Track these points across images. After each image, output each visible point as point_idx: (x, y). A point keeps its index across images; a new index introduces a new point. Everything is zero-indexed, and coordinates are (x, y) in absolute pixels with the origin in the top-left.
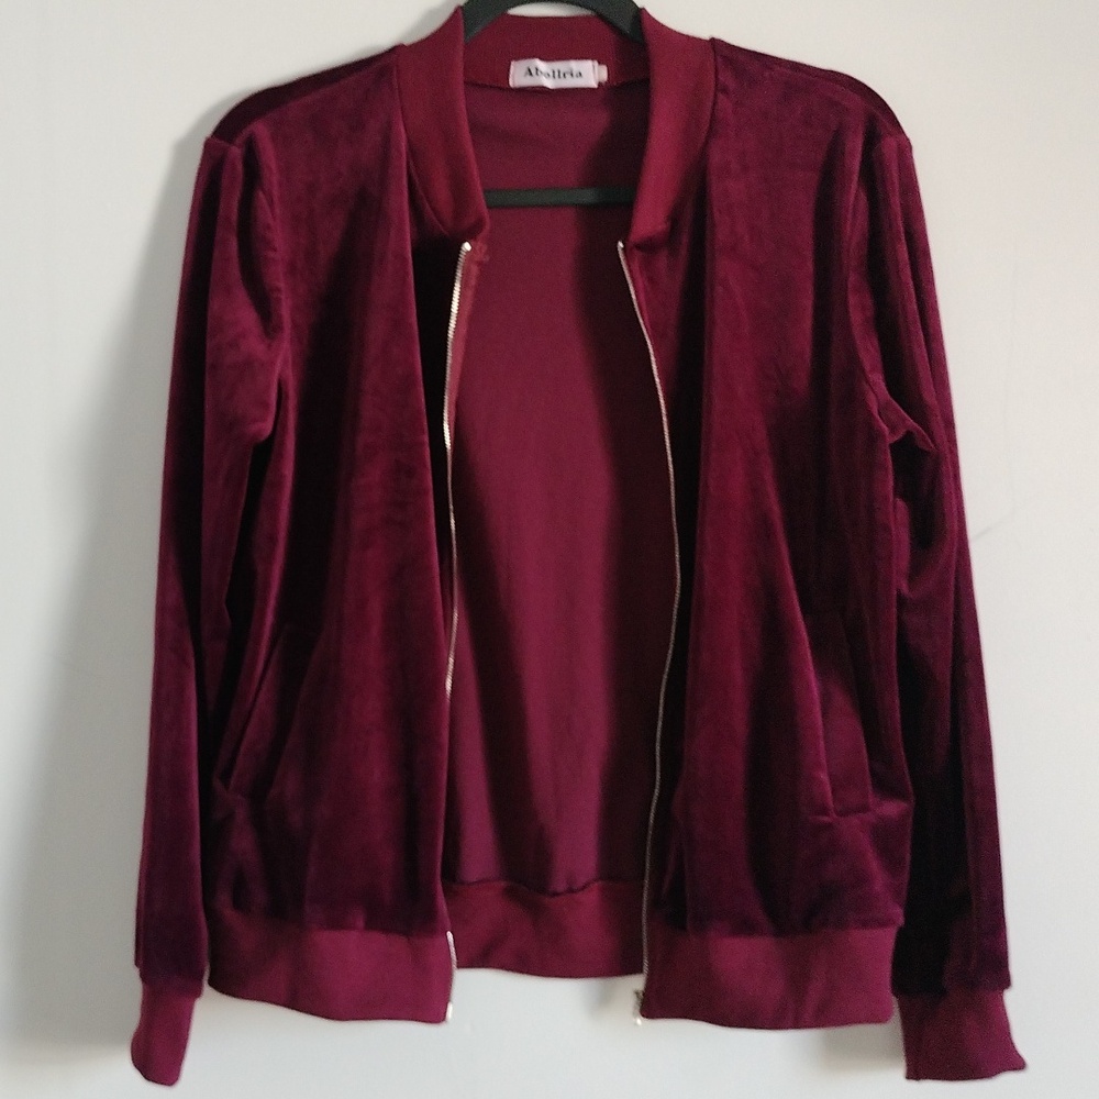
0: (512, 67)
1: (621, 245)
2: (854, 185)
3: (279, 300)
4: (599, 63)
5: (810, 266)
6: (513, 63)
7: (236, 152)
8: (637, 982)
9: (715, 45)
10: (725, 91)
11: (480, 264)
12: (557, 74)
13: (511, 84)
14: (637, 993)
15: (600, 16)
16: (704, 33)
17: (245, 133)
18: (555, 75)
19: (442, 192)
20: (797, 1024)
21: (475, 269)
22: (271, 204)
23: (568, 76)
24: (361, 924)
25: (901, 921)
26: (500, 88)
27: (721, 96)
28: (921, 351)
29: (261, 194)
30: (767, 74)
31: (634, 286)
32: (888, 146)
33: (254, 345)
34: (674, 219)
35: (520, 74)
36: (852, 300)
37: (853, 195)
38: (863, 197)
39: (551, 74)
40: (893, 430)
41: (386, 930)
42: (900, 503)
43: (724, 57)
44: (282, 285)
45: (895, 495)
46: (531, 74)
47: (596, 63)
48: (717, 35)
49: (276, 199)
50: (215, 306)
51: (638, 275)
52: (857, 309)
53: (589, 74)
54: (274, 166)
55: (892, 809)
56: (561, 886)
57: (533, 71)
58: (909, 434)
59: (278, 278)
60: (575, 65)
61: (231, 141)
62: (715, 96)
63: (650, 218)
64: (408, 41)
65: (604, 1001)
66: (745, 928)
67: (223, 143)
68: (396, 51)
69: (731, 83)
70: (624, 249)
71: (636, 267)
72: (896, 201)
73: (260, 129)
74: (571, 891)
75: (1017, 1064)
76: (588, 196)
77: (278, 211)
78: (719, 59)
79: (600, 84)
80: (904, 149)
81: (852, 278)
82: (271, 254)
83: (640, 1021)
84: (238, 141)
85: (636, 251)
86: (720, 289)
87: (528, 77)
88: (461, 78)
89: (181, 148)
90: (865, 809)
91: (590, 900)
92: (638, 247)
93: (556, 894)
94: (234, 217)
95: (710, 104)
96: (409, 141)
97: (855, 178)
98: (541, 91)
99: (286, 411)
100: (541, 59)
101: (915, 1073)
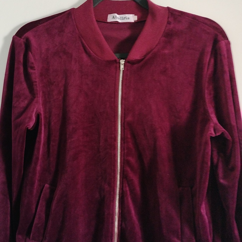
4: (135, 15)
6: (109, 15)
7: (22, 41)
13: (108, 21)
17: (25, 35)
18: (121, 18)
23: (125, 19)
26: (104, 22)
32: (223, 43)
35: (111, 18)
44: (37, 80)
53: (132, 18)
57: (115, 17)
60: (127, 16)
61: (21, 37)
64: (76, 7)
79: (135, 21)
80: (228, 44)
82: (33, 71)
94: (22, 61)
98: (117, 23)
100: (118, 14)
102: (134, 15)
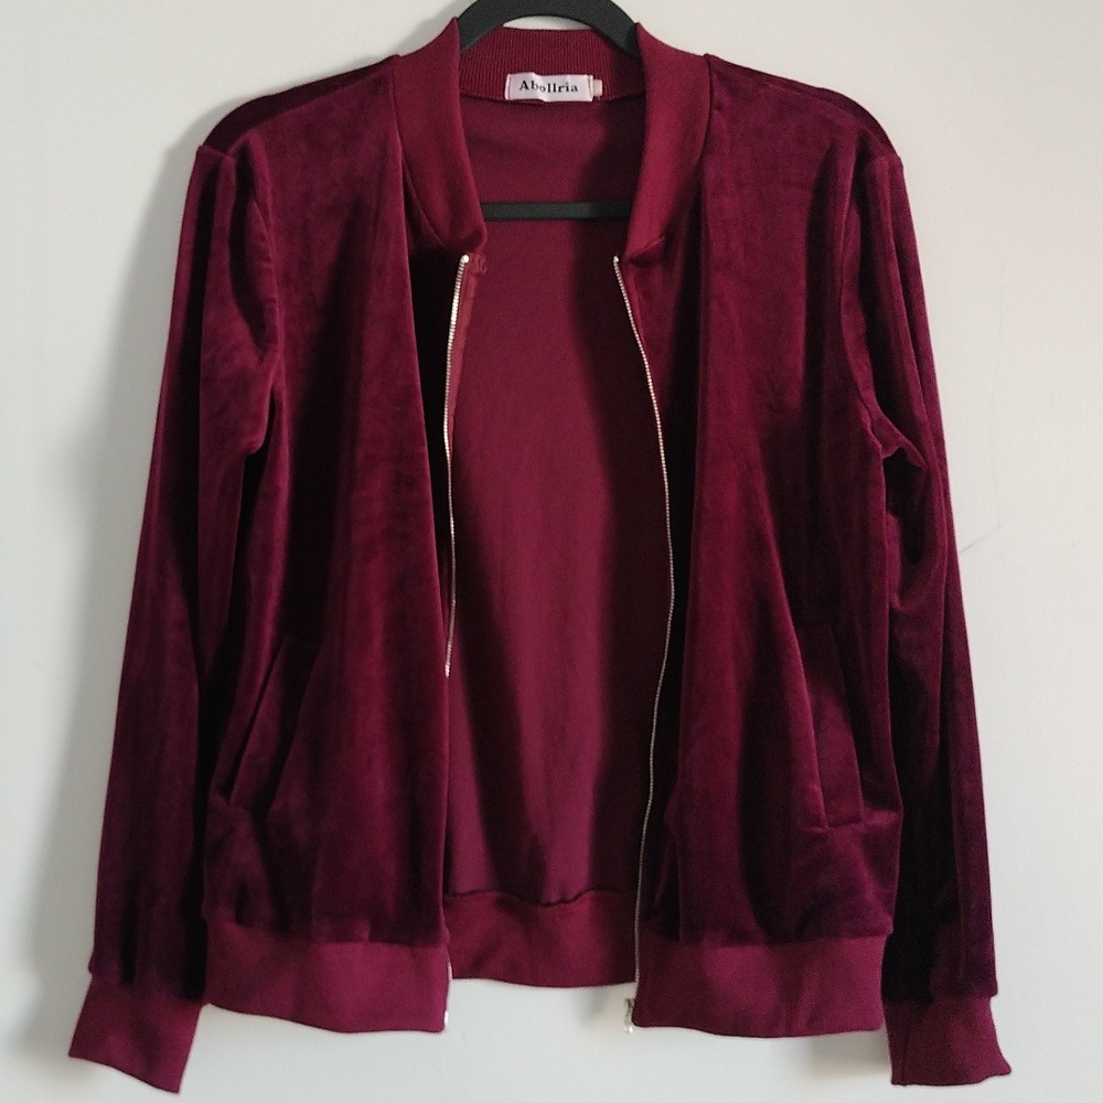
0: (508, 80)
1: (616, 259)
2: (847, 204)
3: (272, 311)
4: (594, 78)
5: (803, 283)
6: (509, 76)
7: (230, 161)
8: (629, 991)
9: (710, 62)
10: (719, 108)
11: (478, 275)
12: (552, 87)
13: (507, 97)
14: (629, 1001)
15: (595, 31)
16: (699, 49)
17: (239, 142)
18: (550, 88)
19: (439, 204)
20: (790, 1032)
21: (473, 281)
22: (265, 214)
23: (564, 90)
24: (366, 935)
25: (891, 930)
26: (496, 101)
27: (715, 112)
28: (912, 369)
29: (254, 205)
30: (761, 91)
31: (630, 301)
32: (881, 163)
33: (248, 357)
34: (669, 235)
35: (517, 87)
36: (845, 317)
37: (846, 212)
38: (855, 213)
39: (547, 87)
40: (886, 447)
41: (390, 941)
42: (891, 518)
43: (719, 73)
44: (276, 295)
45: (888, 512)
46: (527, 87)
48: (711, 53)
49: (270, 210)
50: (210, 318)
51: (633, 289)
52: (851, 326)
53: (584, 88)
54: (267, 176)
55: (883, 819)
56: (554, 898)
57: (529, 86)
58: (900, 451)
59: (273, 290)
60: (570, 79)
61: (224, 150)
62: (711, 114)
63: (645, 233)
64: (401, 54)
65: (596, 1009)
66: (738, 937)
67: (216, 152)
68: (391, 61)
69: (726, 100)
70: (620, 264)
71: (631, 281)
72: (888, 219)
73: (255, 138)
74: (563, 901)
75: (1004, 1070)
76: (583, 210)
77: (272, 221)
78: (714, 76)
79: (594, 98)
80: (896, 167)
81: (845, 296)
82: (265, 265)
83: (632, 1029)
84: (232, 150)
85: (631, 266)
86: (714, 306)
87: (524, 89)
88: (456, 91)
89: (172, 156)
90: (857, 820)
91: (583, 909)
92: (632, 261)
93: (548, 904)
94: (227, 226)
95: (705, 122)
96: (404, 152)
97: (848, 196)
98: (536, 104)
99: (280, 421)
100: (538, 73)
101: (900, 1078)
102: (592, 77)
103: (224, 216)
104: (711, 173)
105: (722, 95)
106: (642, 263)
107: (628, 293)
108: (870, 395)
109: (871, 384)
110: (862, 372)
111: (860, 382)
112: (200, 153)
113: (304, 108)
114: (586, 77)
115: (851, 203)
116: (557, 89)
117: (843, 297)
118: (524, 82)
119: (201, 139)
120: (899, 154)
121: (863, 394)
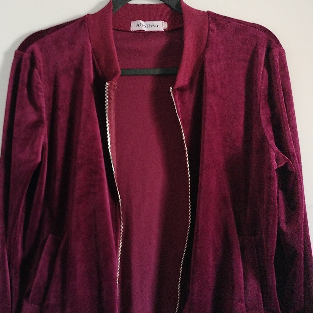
0: (132, 24)
1: (171, 88)
2: (262, 67)
4: (165, 22)
6: (132, 22)
7: (27, 55)
9: (209, 13)
10: (212, 30)
12: (148, 26)
13: (131, 30)
15: (166, 4)
16: (205, 9)
17: (30, 48)
22: (40, 75)
23: (153, 26)
26: (127, 31)
27: (211, 33)
29: (36, 70)
30: (228, 24)
31: (176, 105)
32: (276, 52)
35: (135, 26)
36: (261, 111)
37: (262, 70)
38: (266, 71)
39: (146, 26)
42: (280, 192)
43: (212, 18)
45: (278, 189)
46: (139, 26)
47: (163, 22)
48: (210, 10)
49: (42, 72)
50: (18, 114)
51: (177, 100)
52: (264, 114)
53: (161, 26)
54: (41, 60)
57: (140, 25)
60: (155, 23)
61: (24, 51)
62: (209, 33)
64: (92, 13)
67: (22, 52)
68: (88, 16)
69: (215, 28)
70: (172, 90)
71: (177, 97)
72: (278, 72)
73: (35, 47)
76: (157, 71)
77: (43, 77)
78: (210, 19)
79: (165, 29)
80: (282, 53)
81: (262, 103)
82: (40, 93)
84: (27, 51)
85: (177, 91)
86: (208, 107)
87: (138, 27)
88: (112, 27)
89: (6, 54)
92: (178, 89)
95: (206, 36)
96: (92, 48)
97: (263, 64)
98: (143, 32)
100: (143, 21)
103: (24, 76)
104: (208, 55)
105: (213, 26)
106: (181, 90)
107: (176, 103)
108: (272, 142)
109: (273, 138)
110: (269, 133)
111: (268, 137)
112: (16, 53)
113: (54, 34)
114: (161, 22)
115: (264, 67)
116: (150, 26)
117: (261, 103)
118: (138, 24)
119: (16, 48)
120: (284, 48)
121: (269, 141)
